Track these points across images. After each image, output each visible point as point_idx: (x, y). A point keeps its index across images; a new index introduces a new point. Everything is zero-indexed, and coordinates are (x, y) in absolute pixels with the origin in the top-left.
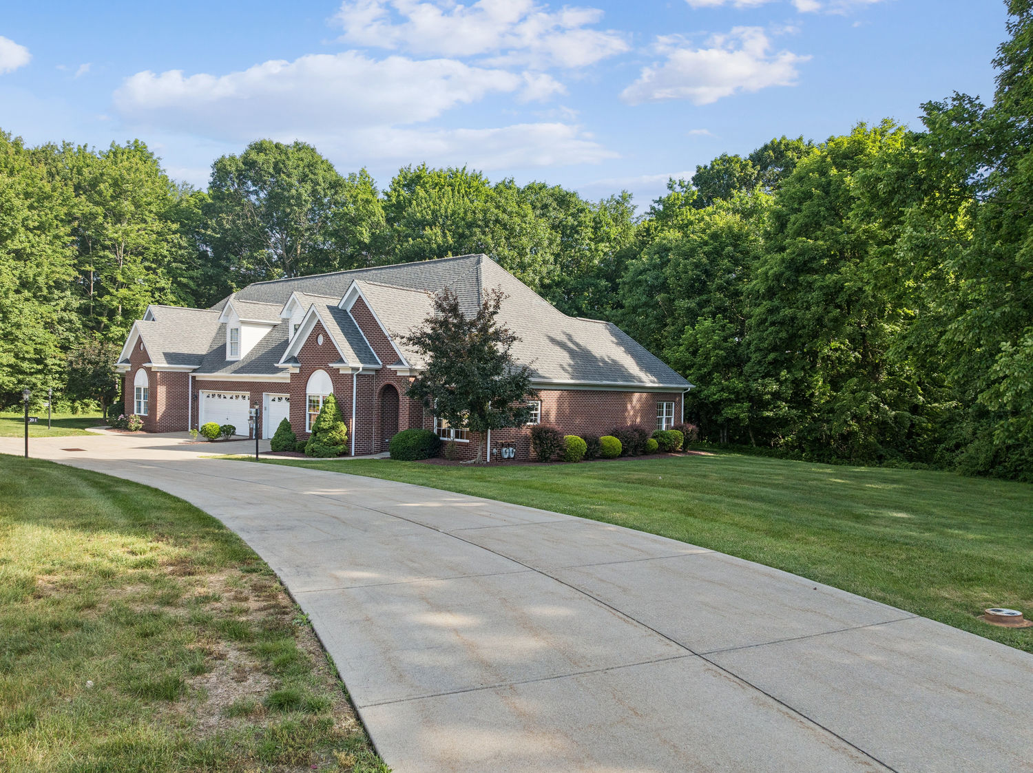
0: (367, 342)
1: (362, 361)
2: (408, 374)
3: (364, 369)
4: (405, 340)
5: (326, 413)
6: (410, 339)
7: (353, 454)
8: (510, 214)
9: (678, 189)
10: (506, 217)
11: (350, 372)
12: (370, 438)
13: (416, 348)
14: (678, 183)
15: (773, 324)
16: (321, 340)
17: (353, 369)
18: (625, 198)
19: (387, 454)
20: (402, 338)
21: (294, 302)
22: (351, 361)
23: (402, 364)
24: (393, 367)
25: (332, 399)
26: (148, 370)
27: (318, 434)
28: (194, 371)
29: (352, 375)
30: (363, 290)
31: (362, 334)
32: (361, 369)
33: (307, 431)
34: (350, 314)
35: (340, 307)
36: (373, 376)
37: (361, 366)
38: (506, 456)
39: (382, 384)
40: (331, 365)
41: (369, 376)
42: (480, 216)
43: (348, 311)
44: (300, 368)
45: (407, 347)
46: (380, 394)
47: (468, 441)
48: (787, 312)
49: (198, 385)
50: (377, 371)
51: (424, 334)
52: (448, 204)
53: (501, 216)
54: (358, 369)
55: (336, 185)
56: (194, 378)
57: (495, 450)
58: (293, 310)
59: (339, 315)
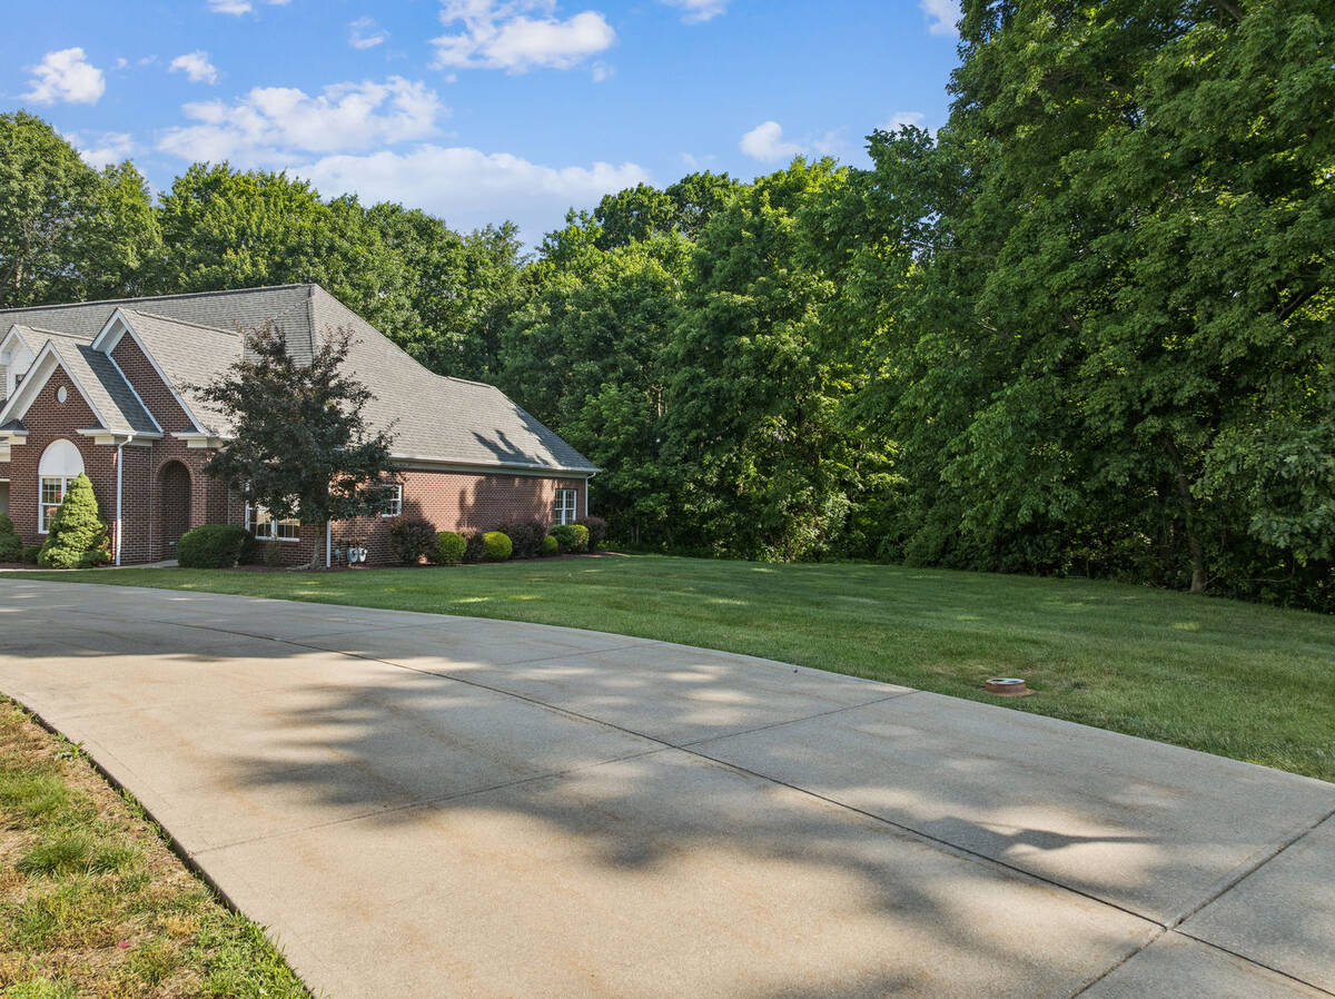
0: (139, 399)
1: (132, 425)
2: (205, 445)
3: (134, 438)
4: (201, 393)
5: (72, 502)
6: (208, 392)
7: (118, 563)
8: (351, 241)
9: (578, 222)
10: (346, 244)
11: (112, 442)
12: (144, 538)
13: (219, 404)
14: (579, 214)
15: (694, 396)
16: (63, 395)
17: (117, 437)
18: (508, 230)
19: (175, 563)
20: (197, 389)
21: (15, 341)
22: (115, 424)
23: (196, 430)
24: (181, 436)
25: (86, 481)
27: (61, 535)
29: (115, 448)
30: (133, 323)
31: (131, 387)
32: (130, 439)
33: (41, 531)
34: (111, 359)
35: (95, 347)
36: (149, 448)
37: (131, 433)
38: (354, 560)
39: (163, 461)
40: (80, 432)
41: (142, 448)
42: (308, 239)
43: (108, 353)
44: (28, 437)
45: (206, 404)
46: (160, 474)
47: (297, 540)
48: (712, 382)
50: (155, 441)
51: (231, 384)
52: (260, 219)
53: (338, 242)
54: (126, 438)
55: (85, 181)
57: (337, 551)
58: (15, 352)
59: (94, 357)
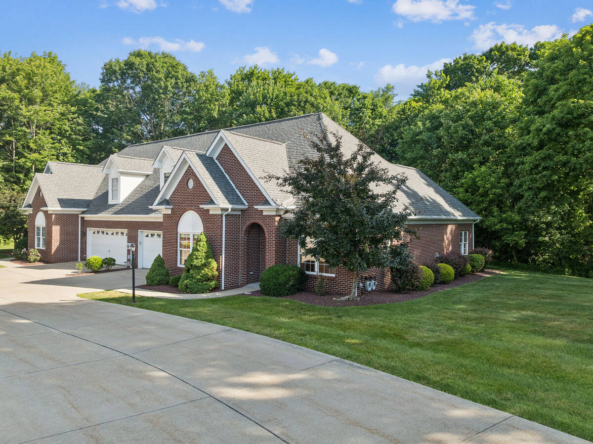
0: (233, 185)
1: (231, 202)
2: (274, 213)
3: (233, 210)
5: (198, 251)
7: (223, 288)
9: (434, 76)
11: (220, 212)
12: (237, 272)
14: (434, 73)
16: (191, 184)
17: (223, 210)
18: (388, 89)
19: (256, 287)
21: (164, 154)
22: (221, 203)
23: (269, 204)
24: (259, 207)
25: (203, 238)
26: (46, 212)
27: (191, 272)
28: (83, 213)
29: (222, 215)
30: (229, 139)
31: (228, 178)
32: (230, 210)
33: (179, 265)
34: (216, 161)
35: (207, 155)
36: (239, 215)
37: (230, 206)
38: (370, 289)
39: (248, 223)
40: (201, 206)
41: (236, 215)
43: (215, 158)
44: (172, 209)
46: (246, 231)
47: (334, 275)
49: (86, 224)
50: (242, 211)
54: (227, 210)
55: (190, 80)
56: (83, 218)
57: (360, 284)
58: (164, 161)
59: (207, 161)
